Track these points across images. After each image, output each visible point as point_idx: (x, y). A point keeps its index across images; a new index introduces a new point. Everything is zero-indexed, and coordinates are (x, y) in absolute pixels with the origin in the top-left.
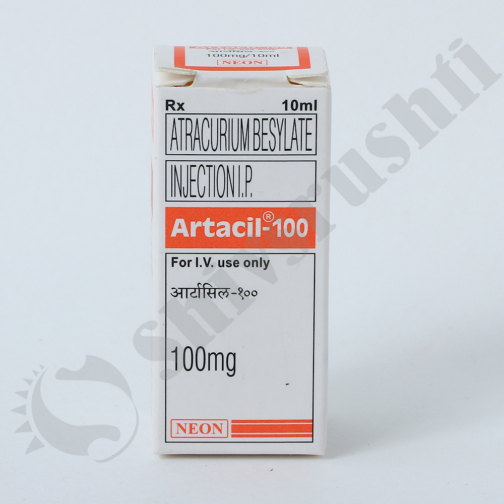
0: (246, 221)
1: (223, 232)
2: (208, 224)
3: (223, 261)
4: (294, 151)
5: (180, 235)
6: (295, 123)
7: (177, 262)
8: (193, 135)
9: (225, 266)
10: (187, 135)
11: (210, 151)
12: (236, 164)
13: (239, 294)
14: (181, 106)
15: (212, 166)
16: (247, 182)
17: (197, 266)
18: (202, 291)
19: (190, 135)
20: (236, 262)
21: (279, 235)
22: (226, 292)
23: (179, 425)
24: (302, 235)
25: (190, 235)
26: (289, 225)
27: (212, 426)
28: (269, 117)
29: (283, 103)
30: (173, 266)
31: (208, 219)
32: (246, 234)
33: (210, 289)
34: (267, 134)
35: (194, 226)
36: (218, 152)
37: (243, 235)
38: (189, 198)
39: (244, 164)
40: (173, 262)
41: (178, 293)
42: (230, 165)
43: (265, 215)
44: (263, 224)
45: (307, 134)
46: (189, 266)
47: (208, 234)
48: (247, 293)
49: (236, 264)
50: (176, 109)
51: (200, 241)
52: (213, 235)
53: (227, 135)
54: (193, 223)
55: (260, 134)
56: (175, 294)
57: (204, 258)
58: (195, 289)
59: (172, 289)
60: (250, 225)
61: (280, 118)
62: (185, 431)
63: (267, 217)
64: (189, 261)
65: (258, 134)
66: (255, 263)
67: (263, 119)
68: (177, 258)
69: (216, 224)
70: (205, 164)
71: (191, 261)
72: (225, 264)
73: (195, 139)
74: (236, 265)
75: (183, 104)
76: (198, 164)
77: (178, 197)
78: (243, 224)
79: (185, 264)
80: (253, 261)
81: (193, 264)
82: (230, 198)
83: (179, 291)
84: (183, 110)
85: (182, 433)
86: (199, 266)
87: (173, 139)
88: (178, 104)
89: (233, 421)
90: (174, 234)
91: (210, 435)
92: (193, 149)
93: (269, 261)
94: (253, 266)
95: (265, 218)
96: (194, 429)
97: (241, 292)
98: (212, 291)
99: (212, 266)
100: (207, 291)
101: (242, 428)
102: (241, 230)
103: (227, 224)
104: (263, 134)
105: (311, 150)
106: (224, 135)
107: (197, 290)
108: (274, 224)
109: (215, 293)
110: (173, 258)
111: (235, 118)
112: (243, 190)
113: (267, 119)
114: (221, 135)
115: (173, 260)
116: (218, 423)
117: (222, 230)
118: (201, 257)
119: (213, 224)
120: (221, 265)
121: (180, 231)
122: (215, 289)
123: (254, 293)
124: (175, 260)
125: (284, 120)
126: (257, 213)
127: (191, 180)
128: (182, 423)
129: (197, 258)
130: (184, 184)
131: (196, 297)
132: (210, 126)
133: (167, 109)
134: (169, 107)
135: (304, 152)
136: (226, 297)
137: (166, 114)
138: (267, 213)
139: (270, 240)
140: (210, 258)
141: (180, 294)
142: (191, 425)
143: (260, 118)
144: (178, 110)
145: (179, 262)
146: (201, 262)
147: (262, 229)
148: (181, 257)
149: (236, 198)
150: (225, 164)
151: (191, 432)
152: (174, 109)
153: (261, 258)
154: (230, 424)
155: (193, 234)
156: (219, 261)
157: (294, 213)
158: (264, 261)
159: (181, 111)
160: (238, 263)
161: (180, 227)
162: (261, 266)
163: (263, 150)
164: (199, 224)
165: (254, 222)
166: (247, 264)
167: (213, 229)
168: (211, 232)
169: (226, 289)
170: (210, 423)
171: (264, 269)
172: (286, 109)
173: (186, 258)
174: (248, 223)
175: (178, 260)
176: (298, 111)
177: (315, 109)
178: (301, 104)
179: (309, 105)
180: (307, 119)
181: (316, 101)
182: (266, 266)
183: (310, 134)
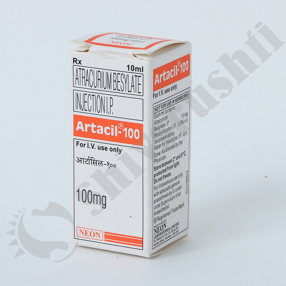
0: (111, 127)
1: (100, 131)
2: (93, 126)
4: (132, 93)
5: (80, 130)
6: (133, 77)
7: (79, 144)
8: (85, 78)
10: (83, 77)
11: (93, 88)
12: (106, 96)
13: (108, 165)
14: (80, 62)
15: (94, 95)
16: (111, 106)
17: (88, 148)
18: (90, 161)
19: (84, 77)
20: (106, 148)
21: (126, 136)
22: (101, 163)
23: (80, 230)
24: (137, 138)
25: (85, 131)
26: (131, 132)
28: (121, 73)
29: (127, 66)
30: (77, 146)
31: (93, 123)
32: (111, 134)
33: (94, 160)
34: (119, 82)
35: (87, 126)
36: (97, 88)
37: (109, 134)
38: (84, 111)
39: (109, 97)
40: (77, 144)
41: (79, 161)
42: (103, 96)
44: (119, 130)
45: (139, 84)
46: (84, 147)
47: (93, 131)
48: (111, 165)
49: (106, 149)
50: (78, 63)
52: (95, 132)
53: (101, 80)
54: (86, 124)
55: (117, 81)
56: (78, 161)
57: (91, 144)
58: (87, 159)
59: (77, 158)
60: (112, 129)
61: (126, 74)
63: (120, 126)
65: (115, 81)
66: (115, 149)
67: (118, 74)
68: (79, 142)
69: (96, 127)
70: (91, 94)
71: (85, 144)
72: (101, 148)
73: (87, 80)
74: (106, 150)
75: (81, 61)
76: (88, 93)
77: (79, 110)
78: (109, 128)
79: (83, 145)
80: (114, 149)
81: (86, 146)
82: (103, 114)
83: (80, 159)
84: (81, 64)
85: (82, 235)
86: (89, 148)
87: (76, 79)
88: (79, 60)
89: (105, 232)
90: (77, 129)
91: (94, 238)
92: (85, 85)
93: (121, 149)
94: (114, 151)
95: (119, 126)
96: (87, 233)
97: (108, 164)
98: (95, 162)
99: (95, 149)
100: (93, 161)
101: (110, 237)
102: (108, 131)
103: (101, 127)
104: (118, 82)
105: (140, 93)
106: (100, 80)
107: (88, 160)
108: (124, 130)
109: (96, 163)
110: (77, 142)
111: (105, 71)
112: (109, 110)
113: (120, 74)
114: (98, 79)
115: (77, 143)
116: (98, 232)
117: (100, 130)
118: (90, 143)
119: (95, 126)
120: (99, 148)
121: (80, 128)
122: (96, 161)
123: (115, 166)
124: (78, 143)
125: (128, 75)
126: (116, 123)
127: (85, 102)
128: (82, 229)
129: (88, 143)
130: (82, 104)
131: (88, 164)
132: (93, 74)
133: (74, 63)
134: (75, 62)
135: (137, 94)
136: (102, 166)
137: (73, 65)
138: (120, 124)
139: (121, 138)
140: (94, 144)
141: (80, 161)
142: (86, 231)
143: (117, 73)
144: (79, 64)
145: (80, 144)
146: (90, 146)
147: (118, 132)
148: (81, 142)
149: (106, 114)
150: (100, 95)
151: (86, 235)
152: (77, 63)
153: (118, 148)
154: (104, 234)
155: (86, 131)
156: (98, 146)
158: (119, 149)
159: (80, 65)
160: (107, 149)
161: (80, 126)
162: (118, 152)
163: (118, 90)
164: (89, 125)
165: (114, 128)
166: (111, 150)
167: (95, 129)
169: (102, 161)
172: (129, 70)
173: (83, 142)
175: (80, 143)
176: (134, 71)
177: (143, 72)
178: (136, 68)
179: (139, 69)
180: (139, 76)
181: (143, 67)
182: (120, 152)
183: (140, 84)
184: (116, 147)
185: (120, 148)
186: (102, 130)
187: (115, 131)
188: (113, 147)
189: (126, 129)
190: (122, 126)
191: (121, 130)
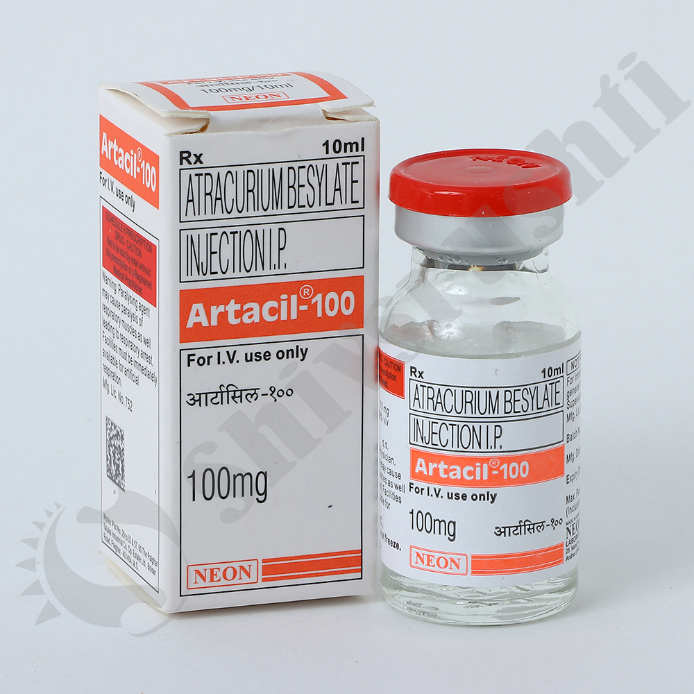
0: (279, 301)
1: (250, 317)
2: (233, 307)
3: (251, 354)
4: (337, 205)
5: (198, 325)
6: (338, 169)
7: (193, 360)
8: (213, 194)
9: (253, 359)
10: (206, 194)
11: (235, 213)
12: (267, 228)
13: (271, 395)
14: (198, 158)
15: (237, 232)
16: (280, 249)
17: (219, 363)
18: (225, 395)
19: (210, 194)
20: (267, 354)
21: (319, 314)
22: (255, 393)
23: (197, 571)
24: (347, 312)
25: (210, 324)
26: (332, 301)
27: (238, 569)
28: (307, 164)
29: (324, 145)
30: (189, 366)
31: (233, 301)
32: (279, 316)
33: (235, 391)
34: (303, 186)
35: (215, 311)
36: (244, 213)
37: (275, 318)
38: (209, 276)
39: (275, 228)
40: (189, 360)
41: (195, 401)
42: (259, 229)
43: (303, 290)
44: (300, 302)
45: (353, 182)
46: (209, 364)
47: (233, 320)
48: (281, 393)
49: (267, 356)
50: (193, 161)
51: (224, 330)
52: (238, 321)
53: (255, 191)
54: (213, 308)
55: (296, 186)
56: (192, 402)
57: (228, 352)
58: (217, 393)
59: (188, 395)
60: (284, 304)
61: (320, 164)
62: (204, 579)
63: (305, 292)
64: (209, 358)
65: (293, 187)
66: (290, 353)
67: (300, 167)
68: (194, 355)
69: (242, 307)
70: (228, 230)
71: (211, 357)
72: (254, 357)
73: (217, 199)
74: (267, 358)
75: (201, 155)
76: (220, 231)
77: (195, 276)
78: (274, 304)
79: (204, 361)
80: (288, 351)
81: (214, 361)
82: (260, 272)
83: (197, 397)
84: (201, 163)
85: (201, 583)
86: (221, 362)
87: (189, 201)
88: (195, 155)
89: (264, 561)
90: (190, 325)
91: (236, 581)
92: (213, 212)
93: (307, 349)
94: (288, 357)
95: (302, 294)
96: (216, 575)
97: (273, 392)
98: (238, 394)
99: (238, 362)
100: (231, 394)
101: (276, 569)
102: (273, 311)
103: (255, 306)
104: (300, 186)
105: (357, 202)
106: (252, 191)
107: (219, 394)
108: (313, 301)
109: (241, 396)
110: (189, 356)
111: (265, 168)
112: (275, 261)
113: (304, 167)
114: (249, 191)
115: (189, 358)
116: (245, 565)
117: (250, 313)
118: (223, 351)
119: (238, 307)
120: (249, 359)
121: (197, 320)
122: (241, 391)
123: (290, 392)
124: (191, 358)
125: (325, 167)
126: (292, 288)
127: (212, 253)
128: (201, 569)
129: (219, 353)
130: (203, 259)
131: (219, 403)
132: (235, 181)
133: (181, 164)
134: (184, 160)
135: (350, 205)
136: (255, 400)
137: (180, 170)
138: (304, 288)
139: (309, 322)
140: (235, 352)
141: (197, 401)
142: (212, 570)
143: (296, 165)
144: (195, 163)
145: (196, 360)
146: (224, 357)
147: (298, 309)
148: (199, 353)
149: (267, 271)
150: (253, 229)
151: (212, 580)
152: (190, 163)
153: (297, 346)
154: (261, 564)
155: (214, 322)
156: (246, 354)
157: (339, 285)
158: (301, 349)
159: (198, 165)
160: (270, 355)
161: (197, 314)
162: (297, 357)
163: (299, 207)
164: (221, 309)
165: (289, 300)
166: (281, 355)
167: (238, 314)
168: (236, 318)
169: (255, 389)
170: (236, 566)
171: (301, 360)
172: (327, 153)
173: (205, 353)
174: (282, 302)
175: (196, 358)
176: (342, 154)
177: (363, 150)
178: (346, 145)
179: (354, 145)
180: (353, 163)
181: (363, 139)
182: (304, 356)
183: (357, 182)
184: (292, 346)
185: (303, 345)
186: (256, 312)
187: (290, 308)
188: (285, 347)
189: (319, 297)
190: (310, 292)
191: (308, 302)
